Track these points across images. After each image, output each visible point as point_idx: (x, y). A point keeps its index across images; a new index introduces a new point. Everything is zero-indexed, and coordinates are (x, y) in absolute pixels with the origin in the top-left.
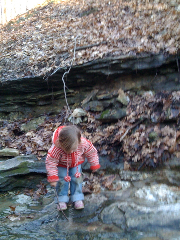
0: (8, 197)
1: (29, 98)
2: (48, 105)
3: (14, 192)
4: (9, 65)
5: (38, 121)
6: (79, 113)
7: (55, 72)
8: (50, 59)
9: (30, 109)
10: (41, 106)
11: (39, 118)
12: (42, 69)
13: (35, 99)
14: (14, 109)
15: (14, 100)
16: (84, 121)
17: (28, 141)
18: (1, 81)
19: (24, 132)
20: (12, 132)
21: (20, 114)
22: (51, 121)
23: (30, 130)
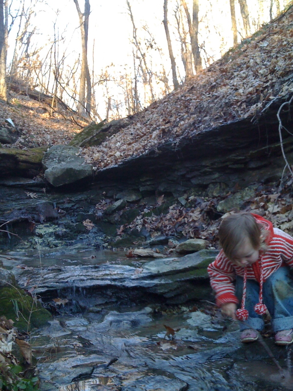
0: (179, 314)
1: (233, 158)
2: (265, 166)
4: (206, 110)
7: (268, 106)
8: (267, 87)
9: (237, 177)
10: (253, 169)
11: (247, 188)
12: (252, 107)
13: (244, 158)
14: (213, 179)
15: (212, 164)
18: (189, 136)
19: (223, 212)
20: (205, 214)
21: (222, 187)
22: (264, 192)
23: (231, 209)
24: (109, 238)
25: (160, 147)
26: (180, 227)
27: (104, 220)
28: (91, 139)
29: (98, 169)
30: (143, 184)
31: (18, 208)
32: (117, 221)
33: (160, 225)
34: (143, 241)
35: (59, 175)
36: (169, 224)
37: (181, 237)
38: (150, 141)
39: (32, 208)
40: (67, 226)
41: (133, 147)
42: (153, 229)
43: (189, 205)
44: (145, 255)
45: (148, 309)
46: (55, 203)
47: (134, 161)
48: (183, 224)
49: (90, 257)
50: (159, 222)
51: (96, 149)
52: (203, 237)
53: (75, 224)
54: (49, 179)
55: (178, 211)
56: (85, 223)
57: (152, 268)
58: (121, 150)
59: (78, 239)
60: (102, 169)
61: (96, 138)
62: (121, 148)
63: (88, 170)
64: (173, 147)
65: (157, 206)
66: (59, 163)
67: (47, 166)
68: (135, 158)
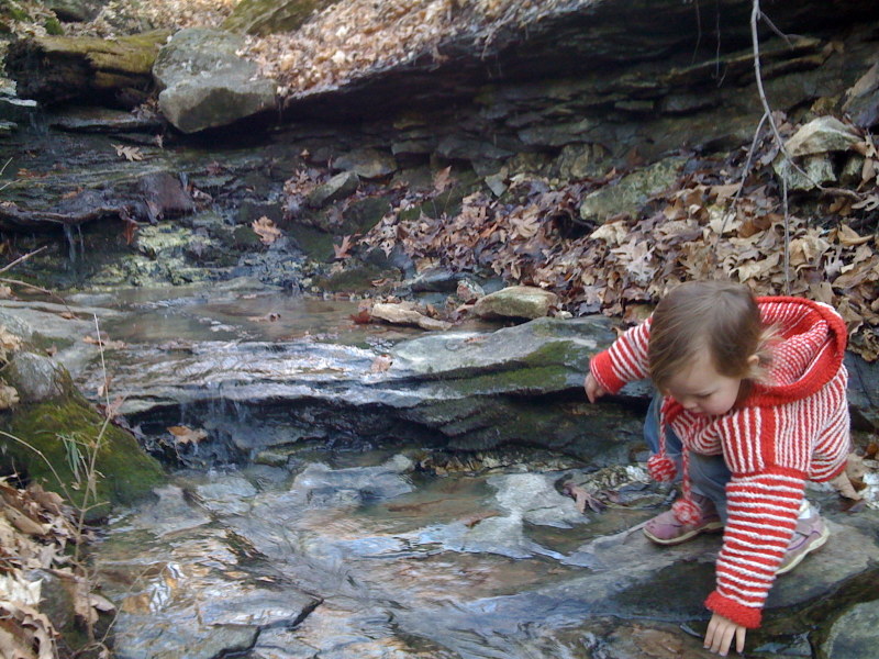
1: (628, 83)
2: (707, 109)
3: (505, 458)
6: (818, 134)
9: (633, 132)
10: (677, 115)
11: (658, 165)
13: (654, 85)
14: (574, 135)
15: (574, 97)
16: (844, 173)
17: (597, 261)
18: (519, 23)
19: (595, 223)
20: (550, 224)
21: (596, 155)
22: (702, 176)
23: (615, 216)
24: (316, 265)
25: (444, 47)
26: (487, 252)
27: (304, 221)
28: (276, 14)
29: (290, 92)
30: (400, 136)
31: (96, 184)
32: (336, 225)
33: (438, 243)
34: (396, 280)
35: (194, 105)
36: (459, 243)
37: (487, 276)
38: (420, 27)
39: (128, 185)
40: (213, 233)
41: (378, 40)
42: (422, 251)
43: (511, 197)
44: (398, 320)
45: (402, 461)
46: (184, 176)
47: (379, 78)
48: (493, 246)
49: (267, 317)
50: (437, 236)
51: (287, 42)
52: (543, 284)
53: (233, 229)
54: (169, 113)
55: (483, 211)
56: (257, 227)
57: (415, 357)
58: (347, 47)
59: (241, 264)
60: (300, 94)
61: (287, 14)
62: (348, 42)
63: (265, 95)
64: (478, 48)
65: (433, 194)
66: (194, 74)
67: (164, 82)
68: (380, 71)
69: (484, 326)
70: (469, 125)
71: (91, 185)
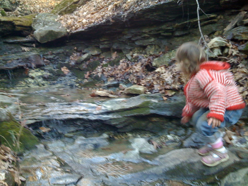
1: (164, 28)
2: (186, 35)
5: (171, 54)
6: (216, 42)
9: (166, 41)
10: (178, 36)
11: (173, 51)
13: (171, 28)
14: (150, 42)
15: (150, 32)
16: (224, 53)
17: (157, 78)
18: (134, 11)
19: (156, 67)
20: (144, 68)
21: (156, 48)
23: (162, 65)
24: (80, 80)
25: (113, 18)
26: (127, 76)
27: (76, 68)
28: (66, 9)
29: (71, 31)
30: (102, 43)
31: (17, 58)
32: (85, 69)
33: (114, 73)
34: (102, 84)
35: (44, 35)
36: (120, 73)
37: (127, 82)
38: (107, 12)
39: (26, 58)
40: (51, 71)
41: (95, 16)
42: (109, 76)
43: (133, 60)
44: (103, 95)
46: (41, 55)
47: (95, 27)
48: (129, 74)
50: (113, 71)
51: (70, 17)
52: (143, 85)
53: (56, 70)
54: (36, 38)
55: (126, 64)
56: (63, 69)
57: (108, 106)
58: (86, 18)
59: (58, 80)
60: (74, 32)
61: (69, 9)
62: (86, 16)
63: (64, 32)
64: (123, 18)
65: (112, 59)
66: (43, 26)
67: (35, 28)
68: (96, 25)
69: (127, 96)
70: (121, 40)
71: (15, 59)
